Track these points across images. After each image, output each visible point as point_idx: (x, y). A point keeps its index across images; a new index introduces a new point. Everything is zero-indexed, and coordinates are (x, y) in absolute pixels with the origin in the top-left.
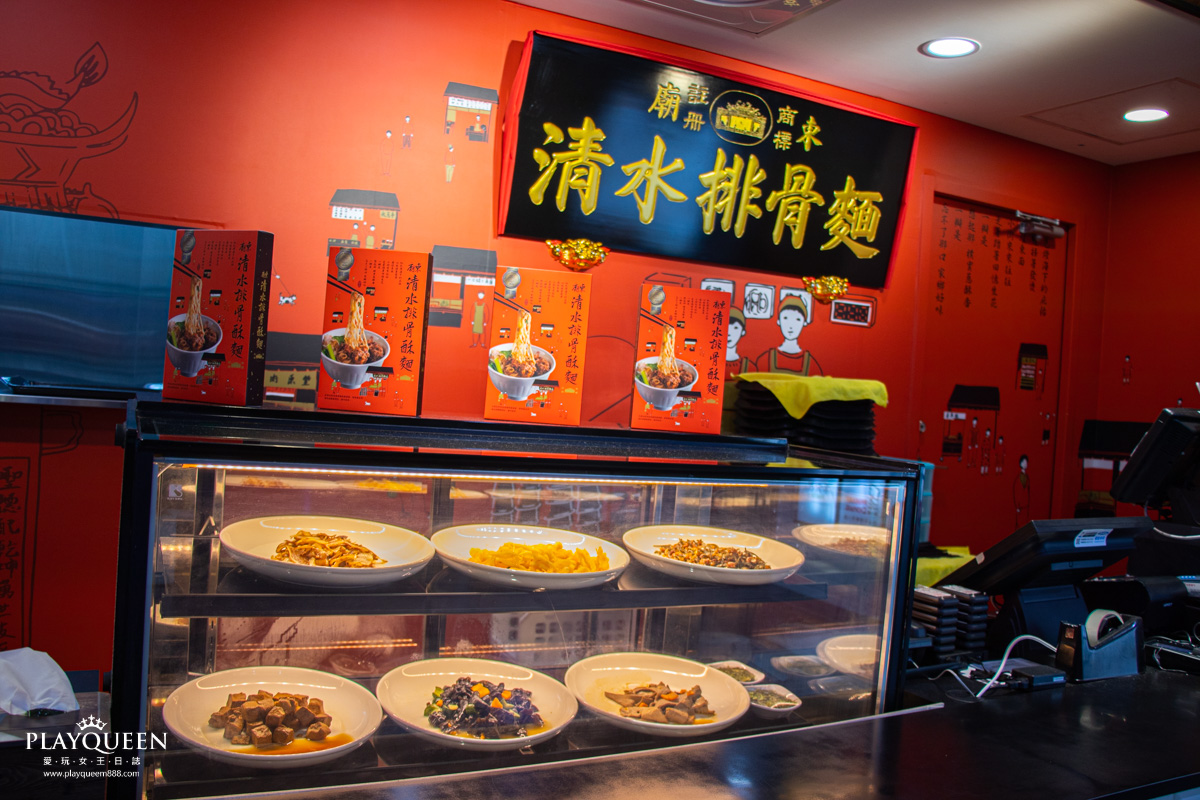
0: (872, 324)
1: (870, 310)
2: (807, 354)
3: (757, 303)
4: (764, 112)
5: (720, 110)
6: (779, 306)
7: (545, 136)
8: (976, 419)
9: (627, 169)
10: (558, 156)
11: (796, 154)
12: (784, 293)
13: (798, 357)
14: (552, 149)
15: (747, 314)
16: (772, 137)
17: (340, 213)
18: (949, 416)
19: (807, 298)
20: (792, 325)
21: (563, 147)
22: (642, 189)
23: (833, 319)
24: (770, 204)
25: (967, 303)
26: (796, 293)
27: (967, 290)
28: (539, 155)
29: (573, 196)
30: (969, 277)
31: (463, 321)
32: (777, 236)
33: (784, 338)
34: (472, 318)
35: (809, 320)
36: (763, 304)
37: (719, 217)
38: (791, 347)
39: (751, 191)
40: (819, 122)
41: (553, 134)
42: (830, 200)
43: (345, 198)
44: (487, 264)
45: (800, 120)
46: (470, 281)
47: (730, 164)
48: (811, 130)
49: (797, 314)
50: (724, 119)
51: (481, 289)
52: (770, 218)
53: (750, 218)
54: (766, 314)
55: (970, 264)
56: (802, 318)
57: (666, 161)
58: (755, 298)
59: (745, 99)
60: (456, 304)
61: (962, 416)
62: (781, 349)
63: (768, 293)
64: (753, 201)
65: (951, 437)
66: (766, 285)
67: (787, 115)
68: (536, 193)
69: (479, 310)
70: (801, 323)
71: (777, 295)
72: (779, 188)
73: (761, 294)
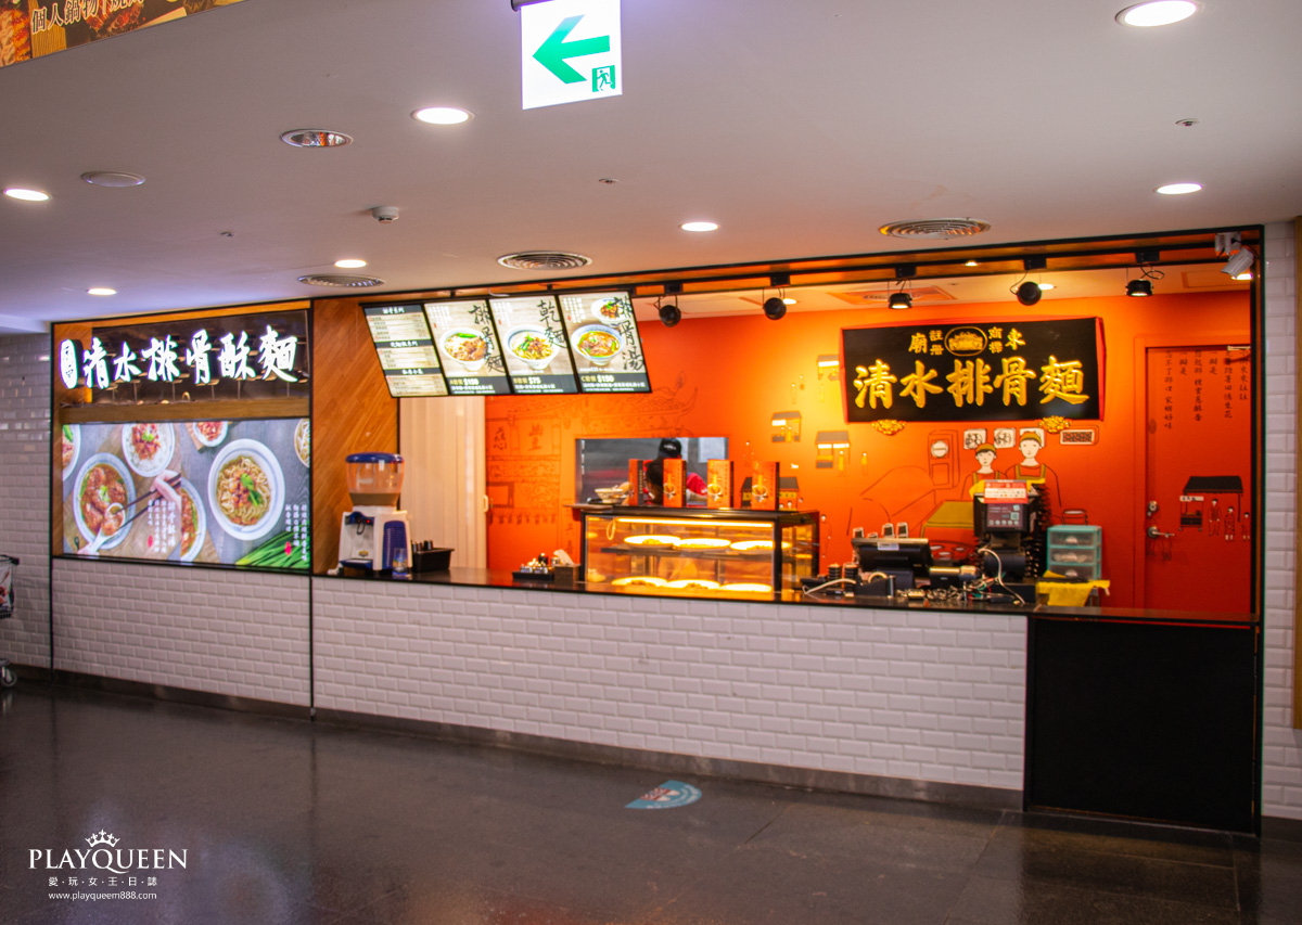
0: (1095, 443)
1: (1093, 435)
2: (1043, 467)
3: (1004, 440)
4: (979, 335)
5: (951, 341)
6: (1019, 439)
7: (857, 374)
8: (1215, 500)
9: (904, 381)
10: (866, 382)
11: (1008, 352)
12: (1022, 431)
13: (1038, 467)
14: (863, 379)
15: (997, 446)
16: (988, 347)
17: (776, 423)
18: (1182, 498)
19: (1040, 432)
20: (1030, 450)
21: (869, 377)
22: (915, 390)
23: (1062, 442)
24: (997, 384)
25: (1198, 418)
26: (1031, 430)
27: (1197, 408)
28: (858, 383)
29: (879, 400)
30: (1198, 399)
31: (835, 466)
32: (1006, 401)
33: (1024, 458)
34: (838, 463)
35: (1043, 445)
36: (1007, 439)
37: (965, 397)
38: (1030, 462)
39: (983, 378)
40: (1018, 331)
41: (861, 370)
42: (1040, 374)
43: (777, 416)
44: (844, 437)
45: (1006, 333)
46: (836, 446)
47: (964, 366)
48: (1015, 339)
49: (1033, 442)
50: (955, 345)
51: (842, 450)
52: (999, 392)
53: (985, 394)
54: (1010, 444)
55: (1198, 390)
56: (1037, 444)
57: (926, 372)
58: (1002, 436)
59: (965, 331)
60: (830, 458)
61: (1200, 498)
62: (1024, 464)
63: (1011, 433)
64: (985, 384)
65: (1189, 513)
66: (1008, 428)
67: (996, 332)
68: (860, 401)
69: (841, 460)
70: (1038, 447)
71: (1017, 433)
72: (1001, 372)
73: (1006, 434)
